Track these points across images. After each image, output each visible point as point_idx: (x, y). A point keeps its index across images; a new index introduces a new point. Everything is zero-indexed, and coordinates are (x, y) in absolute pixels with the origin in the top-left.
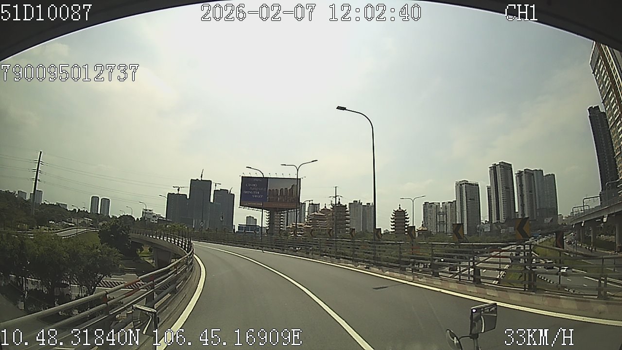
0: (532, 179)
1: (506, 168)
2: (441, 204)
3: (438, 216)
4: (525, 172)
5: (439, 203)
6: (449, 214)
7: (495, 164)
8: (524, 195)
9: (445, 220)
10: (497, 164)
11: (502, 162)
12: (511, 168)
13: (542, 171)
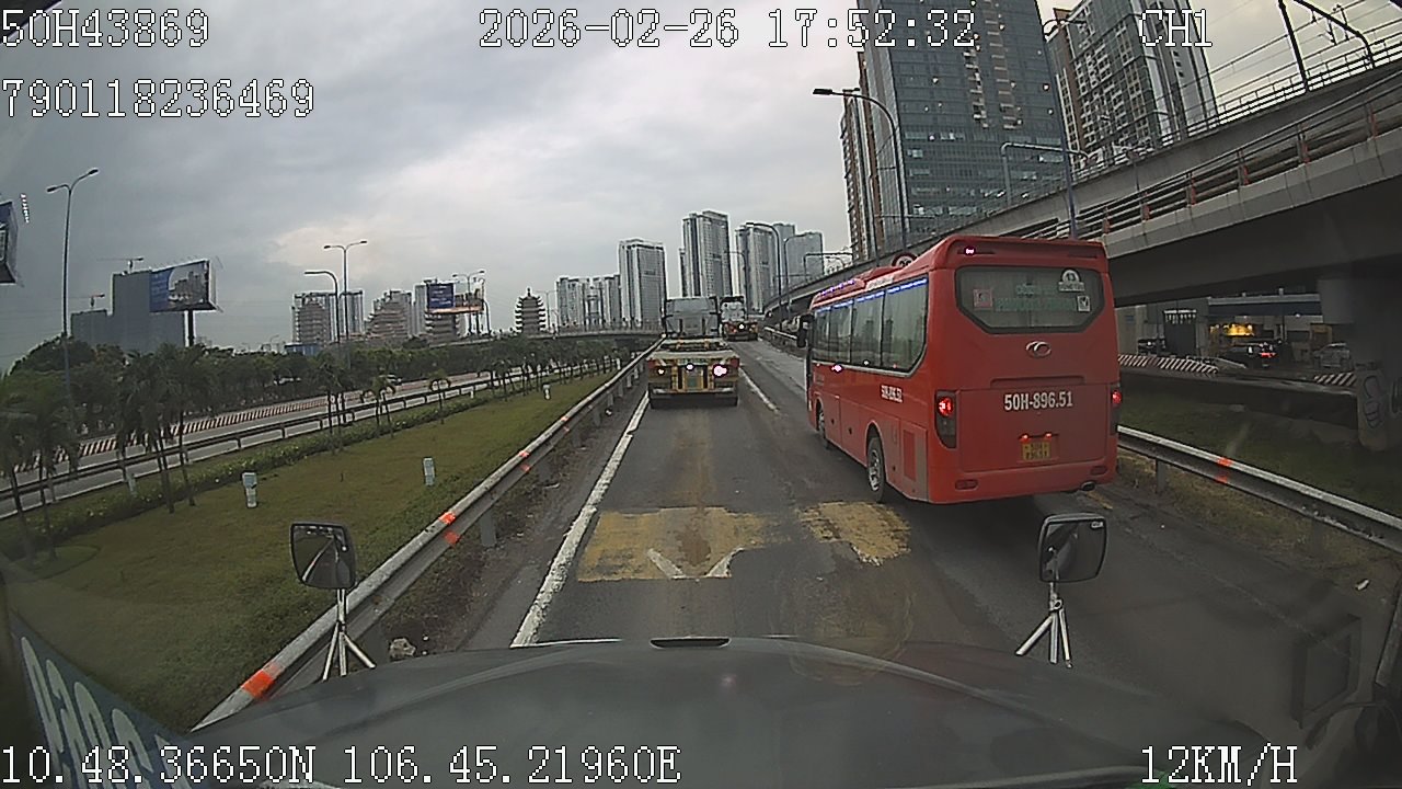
0: (770, 242)
1: (718, 221)
2: (591, 280)
3: (586, 304)
4: (755, 230)
5: (588, 280)
6: (606, 298)
7: (694, 215)
8: (750, 270)
9: (600, 311)
10: (698, 214)
11: (709, 212)
12: (727, 222)
13: (793, 227)
